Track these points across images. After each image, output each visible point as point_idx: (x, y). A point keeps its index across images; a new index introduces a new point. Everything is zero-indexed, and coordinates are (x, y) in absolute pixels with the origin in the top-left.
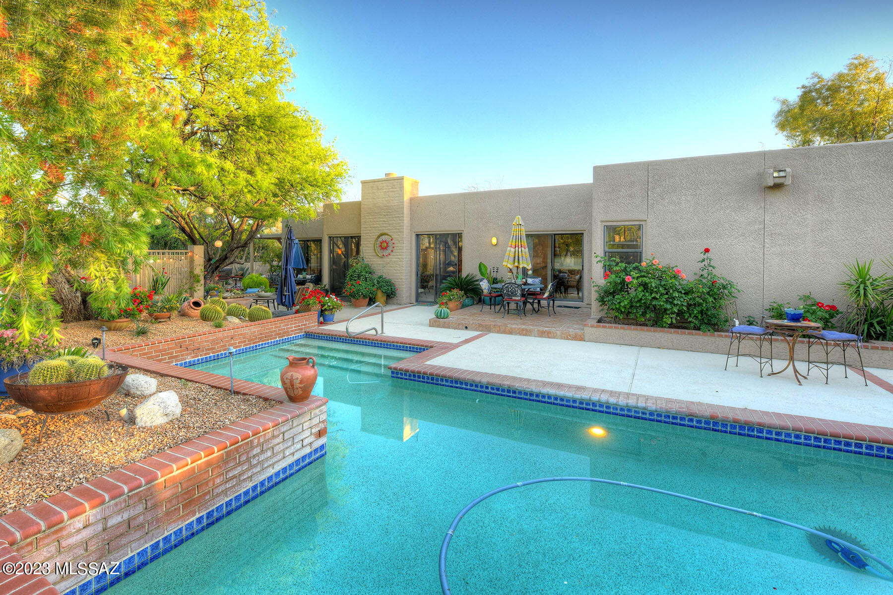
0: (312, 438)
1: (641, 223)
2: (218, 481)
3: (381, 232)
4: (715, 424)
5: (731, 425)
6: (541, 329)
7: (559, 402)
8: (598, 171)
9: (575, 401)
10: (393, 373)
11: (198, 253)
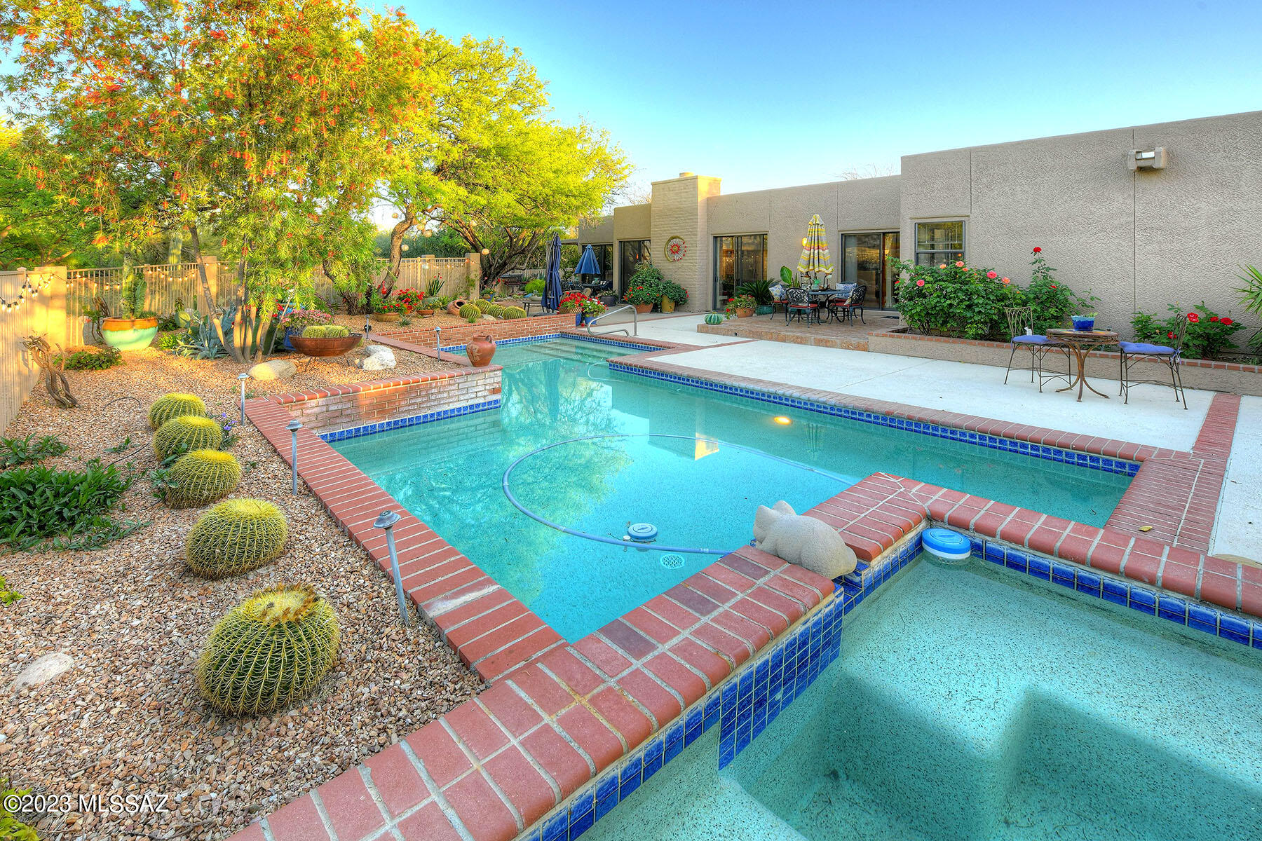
0: (486, 393)
1: (963, 219)
2: (403, 403)
3: (672, 235)
4: (892, 420)
5: (907, 422)
6: (819, 337)
7: (749, 394)
8: (907, 161)
9: (763, 395)
10: (610, 365)
11: (474, 260)
